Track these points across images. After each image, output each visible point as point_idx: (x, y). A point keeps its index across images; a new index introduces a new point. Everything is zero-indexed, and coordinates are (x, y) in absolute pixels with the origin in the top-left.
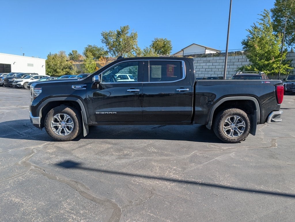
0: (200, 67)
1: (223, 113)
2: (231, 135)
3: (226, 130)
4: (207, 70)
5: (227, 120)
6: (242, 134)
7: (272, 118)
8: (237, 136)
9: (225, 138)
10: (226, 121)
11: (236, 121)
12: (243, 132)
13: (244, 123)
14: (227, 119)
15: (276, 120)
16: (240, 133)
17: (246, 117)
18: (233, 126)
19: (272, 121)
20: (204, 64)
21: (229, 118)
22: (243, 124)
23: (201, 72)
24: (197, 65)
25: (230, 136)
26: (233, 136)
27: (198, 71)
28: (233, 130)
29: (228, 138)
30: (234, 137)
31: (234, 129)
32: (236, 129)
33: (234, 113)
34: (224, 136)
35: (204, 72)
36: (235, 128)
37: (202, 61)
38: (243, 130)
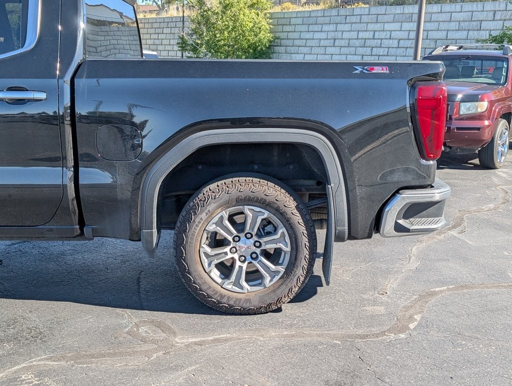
0: (383, 35)
1: (201, 196)
2: (237, 283)
3: (216, 262)
4: (402, 42)
5: (216, 224)
6: (277, 278)
7: (398, 218)
8: (260, 284)
9: (209, 296)
10: (212, 228)
11: (252, 228)
12: (282, 269)
13: (283, 234)
14: (216, 219)
15: (414, 224)
16: (273, 274)
17: (289, 211)
18: (246, 245)
19: (399, 228)
20: (396, 26)
21: (225, 214)
22: (279, 241)
23: (386, 50)
24: (374, 29)
25: (229, 287)
26: (242, 288)
27: (377, 47)
28: (244, 262)
29: (222, 296)
30: (248, 292)
31: (248, 258)
32: (256, 259)
33: (243, 195)
34: (204, 287)
35: (395, 49)
36: (254, 256)
37: (389, 16)
38: (281, 264)
